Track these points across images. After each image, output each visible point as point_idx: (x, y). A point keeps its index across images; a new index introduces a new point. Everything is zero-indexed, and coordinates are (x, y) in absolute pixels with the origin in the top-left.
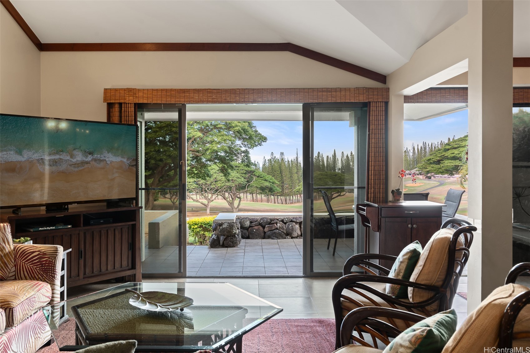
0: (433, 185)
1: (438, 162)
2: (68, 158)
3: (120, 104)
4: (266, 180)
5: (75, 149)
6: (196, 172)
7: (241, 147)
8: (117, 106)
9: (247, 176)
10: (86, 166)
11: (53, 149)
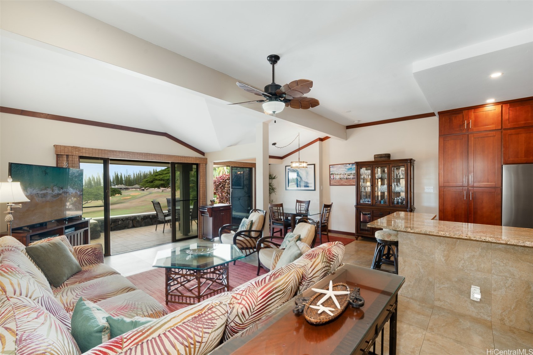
0: (146, 194)
1: (152, 182)
2: (51, 192)
3: (67, 156)
5: (54, 186)
8: (65, 157)
10: (60, 196)
11: (43, 186)
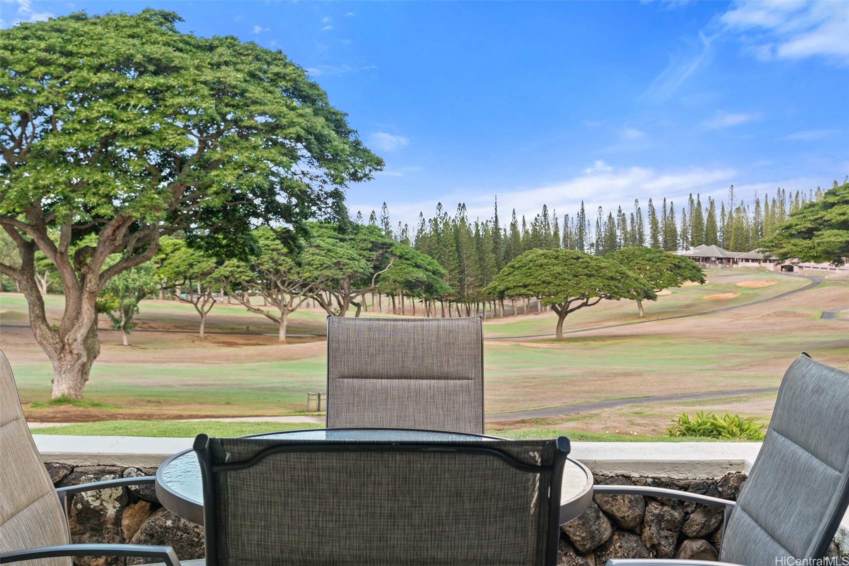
0: (796, 286)
4: (418, 266)
6: (224, 242)
7: (325, 182)
9: (374, 255)
